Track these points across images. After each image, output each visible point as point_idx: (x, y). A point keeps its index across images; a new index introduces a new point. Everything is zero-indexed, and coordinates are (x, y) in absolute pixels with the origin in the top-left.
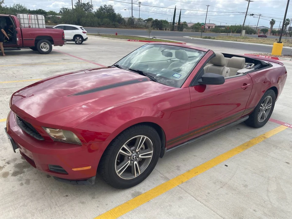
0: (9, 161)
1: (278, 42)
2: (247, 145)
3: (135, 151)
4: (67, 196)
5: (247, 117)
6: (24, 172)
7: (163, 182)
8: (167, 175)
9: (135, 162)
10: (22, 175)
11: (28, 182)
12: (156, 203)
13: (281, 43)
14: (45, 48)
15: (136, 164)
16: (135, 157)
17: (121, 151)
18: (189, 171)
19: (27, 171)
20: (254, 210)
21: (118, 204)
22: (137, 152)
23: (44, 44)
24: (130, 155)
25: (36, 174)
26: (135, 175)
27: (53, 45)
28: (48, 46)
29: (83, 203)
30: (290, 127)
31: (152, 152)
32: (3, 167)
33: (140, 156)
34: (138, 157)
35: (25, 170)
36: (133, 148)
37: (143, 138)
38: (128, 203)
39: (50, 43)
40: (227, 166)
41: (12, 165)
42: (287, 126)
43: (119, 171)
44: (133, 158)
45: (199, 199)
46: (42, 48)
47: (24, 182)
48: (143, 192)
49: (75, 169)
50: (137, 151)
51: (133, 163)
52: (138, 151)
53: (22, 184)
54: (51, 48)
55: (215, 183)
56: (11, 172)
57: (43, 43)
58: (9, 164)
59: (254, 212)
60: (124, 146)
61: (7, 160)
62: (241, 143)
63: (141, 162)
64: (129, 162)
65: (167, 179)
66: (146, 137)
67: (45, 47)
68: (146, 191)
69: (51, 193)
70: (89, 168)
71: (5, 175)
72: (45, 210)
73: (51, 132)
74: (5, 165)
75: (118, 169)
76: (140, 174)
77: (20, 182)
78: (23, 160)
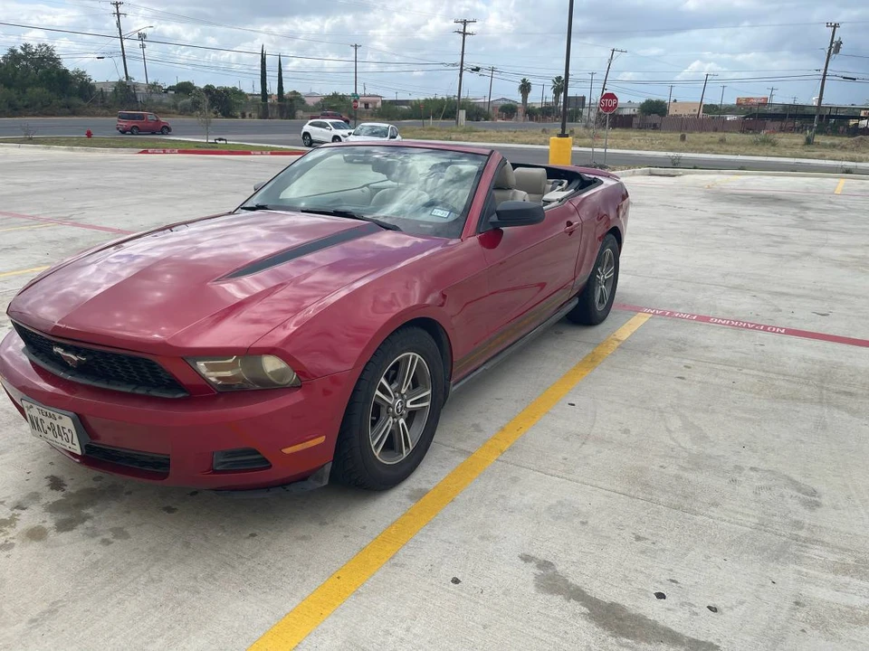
0: (19, 502)
1: (560, 136)
2: (592, 361)
3: (399, 392)
4: (253, 535)
5: (576, 301)
6: (89, 517)
7: (461, 460)
8: (462, 446)
10: (88, 524)
11: (120, 533)
12: (470, 500)
13: (567, 136)
15: (402, 425)
16: (400, 406)
17: (377, 392)
18: (503, 429)
19: (97, 512)
20: (662, 467)
21: (390, 521)
22: (403, 395)
24: (392, 403)
25: (128, 512)
26: (403, 452)
29: (303, 538)
30: (655, 314)
31: (429, 392)
32: (13, 519)
33: (408, 405)
34: (405, 407)
35: (88, 511)
36: (395, 386)
37: (413, 360)
38: (411, 514)
40: (574, 405)
41: (36, 508)
42: (650, 313)
43: (376, 445)
44: (397, 410)
45: (550, 471)
47: (107, 536)
48: (430, 487)
49: (288, 451)
50: (403, 391)
51: (398, 422)
52: (406, 393)
53: (106, 542)
55: (567, 439)
56: (50, 524)
58: (24, 509)
59: (662, 470)
61: (13, 500)
62: (579, 359)
63: (411, 416)
64: (391, 420)
65: (469, 453)
66: (418, 356)
68: (435, 484)
69: (207, 539)
70: (322, 439)
71: (36, 534)
72: (221, 573)
73: (212, 368)
74: (14, 515)
75: (373, 440)
76: (411, 448)
77: (99, 538)
78: (60, 493)
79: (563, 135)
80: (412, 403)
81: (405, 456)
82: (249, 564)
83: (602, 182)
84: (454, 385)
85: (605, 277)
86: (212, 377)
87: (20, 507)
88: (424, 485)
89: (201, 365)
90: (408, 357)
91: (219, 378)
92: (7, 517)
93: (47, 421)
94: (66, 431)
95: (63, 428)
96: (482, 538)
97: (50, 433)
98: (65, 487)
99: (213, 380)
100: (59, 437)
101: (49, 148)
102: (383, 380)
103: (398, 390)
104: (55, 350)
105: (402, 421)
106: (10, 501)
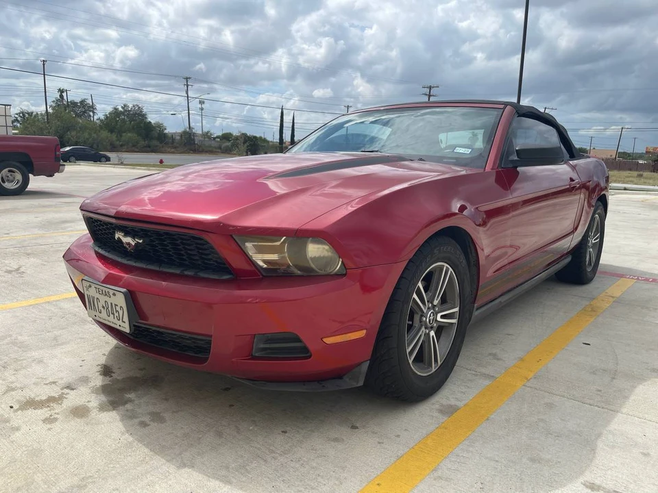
0: (69, 384)
2: (593, 311)
4: (285, 432)
5: (569, 259)
6: (130, 401)
10: (129, 407)
11: (157, 417)
14: (13, 181)
15: (433, 337)
16: (432, 318)
17: (415, 296)
19: (138, 397)
21: (424, 432)
22: (436, 306)
23: (9, 171)
24: (425, 311)
25: (166, 400)
26: (431, 366)
27: (31, 175)
28: (19, 176)
29: (336, 440)
30: (638, 280)
31: (457, 310)
32: (61, 397)
33: (439, 318)
35: (131, 396)
36: (429, 294)
37: (447, 272)
38: (446, 428)
39: (24, 169)
40: (588, 344)
41: (84, 390)
42: (633, 279)
43: (410, 352)
44: (430, 320)
45: (587, 401)
46: (3, 181)
47: (145, 419)
48: (460, 404)
49: (330, 340)
50: (436, 302)
51: (429, 333)
52: (437, 304)
53: (144, 424)
54: (26, 181)
55: (594, 373)
56: (94, 404)
57: (7, 170)
58: (73, 389)
61: (64, 381)
63: (440, 330)
64: (423, 330)
65: (492, 377)
66: (450, 269)
67: (11, 178)
68: (464, 402)
69: (238, 430)
71: (80, 412)
72: (254, 465)
73: (260, 250)
74: (63, 393)
75: (409, 345)
76: (439, 363)
77: (137, 421)
78: (108, 378)
80: (442, 317)
81: (434, 370)
82: (282, 459)
84: (477, 309)
85: (593, 242)
86: (260, 259)
87: (70, 387)
88: (453, 402)
89: (249, 247)
90: (441, 268)
91: (265, 262)
92: (56, 395)
93: (103, 299)
94: (118, 308)
95: (116, 305)
96: (533, 460)
97: (104, 311)
98: (113, 375)
99: (261, 264)
100: (112, 315)
102: (420, 285)
103: (431, 301)
104: (117, 236)
105: (432, 333)
106: (62, 382)
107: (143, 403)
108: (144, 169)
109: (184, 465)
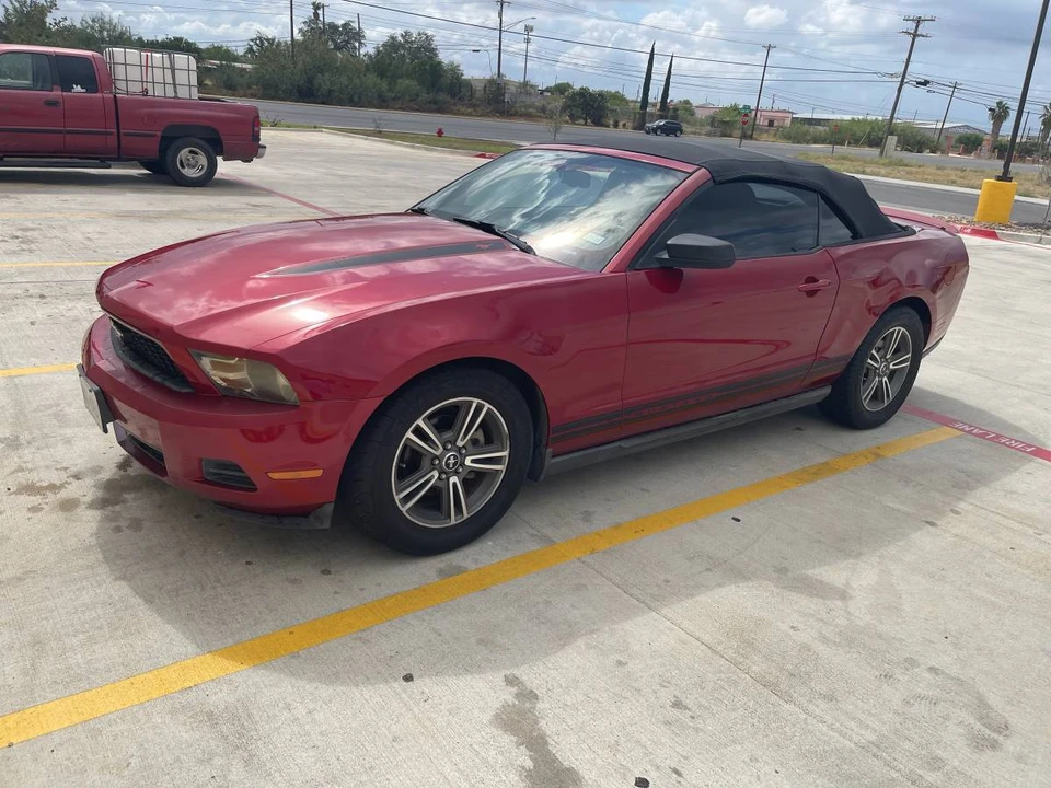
0: (80, 472)
1: (999, 179)
2: (820, 471)
3: (454, 443)
6: (124, 501)
7: (534, 546)
8: (549, 532)
9: (454, 479)
10: (118, 508)
11: (136, 525)
12: (506, 595)
13: (1010, 180)
14: (194, 167)
15: (455, 484)
16: (452, 461)
17: (409, 435)
18: (618, 526)
19: (135, 499)
20: (792, 627)
21: (396, 590)
22: (460, 448)
23: (191, 152)
24: (438, 453)
25: (160, 507)
26: (449, 516)
27: (219, 159)
28: (203, 160)
29: (293, 581)
30: (970, 432)
31: (505, 453)
32: (62, 486)
33: (468, 462)
34: (462, 465)
35: (129, 496)
36: (448, 435)
37: (479, 409)
38: (424, 590)
39: (211, 150)
40: (738, 520)
41: (88, 481)
42: (962, 430)
43: (404, 498)
44: (447, 465)
45: (635, 591)
46: (183, 167)
47: (123, 524)
48: (472, 566)
49: (275, 476)
50: (460, 443)
51: (448, 479)
52: (464, 446)
53: (118, 529)
54: (213, 166)
55: (690, 559)
56: (87, 499)
57: (187, 149)
58: (78, 479)
59: (791, 631)
60: (420, 422)
62: (798, 467)
64: (436, 474)
65: (550, 541)
66: (487, 406)
67: (192, 162)
68: (480, 566)
70: (318, 473)
71: (68, 506)
72: (186, 590)
73: (215, 365)
74: (66, 482)
75: (399, 491)
76: (465, 516)
77: (114, 524)
78: (122, 473)
79: (1005, 177)
80: (473, 461)
81: (452, 522)
83: (914, 233)
84: (554, 456)
85: (891, 366)
86: (217, 377)
87: (77, 477)
88: (467, 563)
89: (206, 363)
90: (469, 403)
91: (224, 380)
92: (58, 483)
96: (481, 642)
99: (220, 382)
101: (392, 143)
103: (453, 441)
106: (73, 469)
107: (135, 505)
108: (407, 146)
109: (123, 578)
